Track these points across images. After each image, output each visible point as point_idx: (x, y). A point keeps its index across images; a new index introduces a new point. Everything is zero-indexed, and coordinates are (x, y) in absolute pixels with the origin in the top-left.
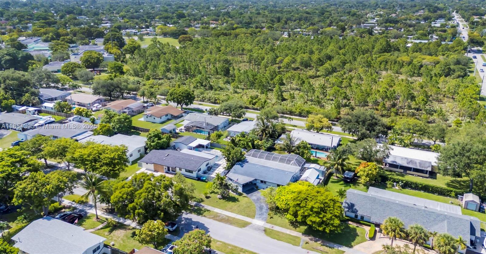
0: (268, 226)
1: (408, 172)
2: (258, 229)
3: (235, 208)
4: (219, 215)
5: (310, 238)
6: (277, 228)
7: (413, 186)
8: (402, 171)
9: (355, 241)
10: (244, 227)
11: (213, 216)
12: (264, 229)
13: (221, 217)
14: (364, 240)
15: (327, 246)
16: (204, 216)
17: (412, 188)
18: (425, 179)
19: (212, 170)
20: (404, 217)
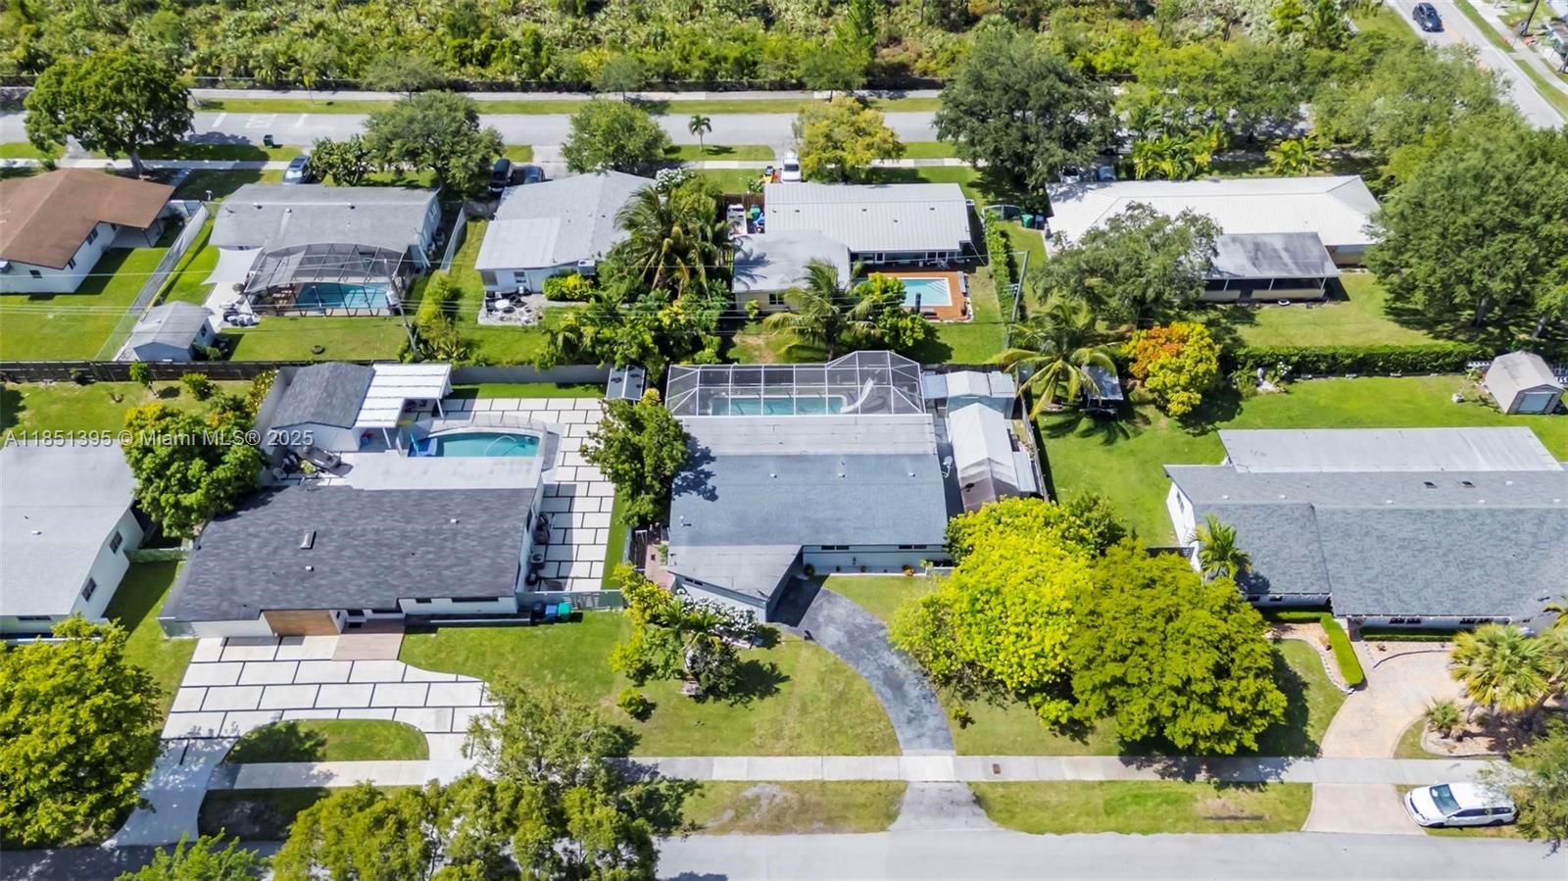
0: (977, 770)
1: (1257, 294)
2: (945, 805)
3: (792, 724)
4: (750, 793)
5: (1159, 766)
6: (1019, 769)
7: (1323, 367)
8: (1236, 294)
9: (1314, 716)
10: (892, 817)
11: (730, 813)
12: (966, 794)
13: (764, 802)
14: (1335, 701)
15: (1238, 785)
16: (694, 827)
17: (1317, 373)
18: (1315, 307)
19: (556, 536)
20: (1439, 565)
